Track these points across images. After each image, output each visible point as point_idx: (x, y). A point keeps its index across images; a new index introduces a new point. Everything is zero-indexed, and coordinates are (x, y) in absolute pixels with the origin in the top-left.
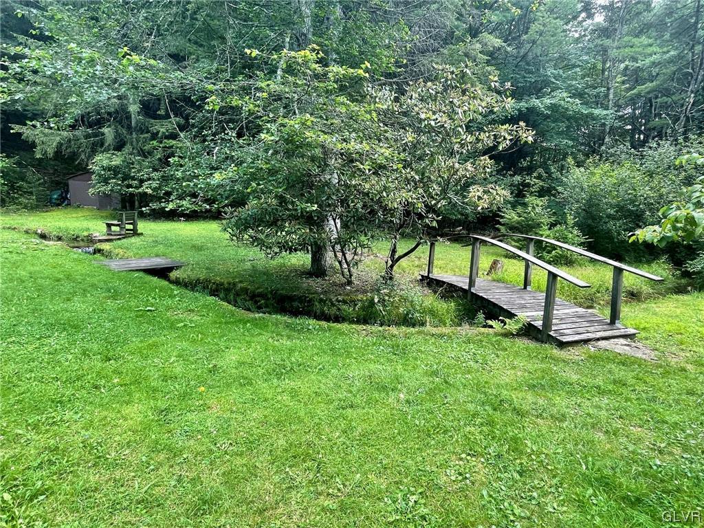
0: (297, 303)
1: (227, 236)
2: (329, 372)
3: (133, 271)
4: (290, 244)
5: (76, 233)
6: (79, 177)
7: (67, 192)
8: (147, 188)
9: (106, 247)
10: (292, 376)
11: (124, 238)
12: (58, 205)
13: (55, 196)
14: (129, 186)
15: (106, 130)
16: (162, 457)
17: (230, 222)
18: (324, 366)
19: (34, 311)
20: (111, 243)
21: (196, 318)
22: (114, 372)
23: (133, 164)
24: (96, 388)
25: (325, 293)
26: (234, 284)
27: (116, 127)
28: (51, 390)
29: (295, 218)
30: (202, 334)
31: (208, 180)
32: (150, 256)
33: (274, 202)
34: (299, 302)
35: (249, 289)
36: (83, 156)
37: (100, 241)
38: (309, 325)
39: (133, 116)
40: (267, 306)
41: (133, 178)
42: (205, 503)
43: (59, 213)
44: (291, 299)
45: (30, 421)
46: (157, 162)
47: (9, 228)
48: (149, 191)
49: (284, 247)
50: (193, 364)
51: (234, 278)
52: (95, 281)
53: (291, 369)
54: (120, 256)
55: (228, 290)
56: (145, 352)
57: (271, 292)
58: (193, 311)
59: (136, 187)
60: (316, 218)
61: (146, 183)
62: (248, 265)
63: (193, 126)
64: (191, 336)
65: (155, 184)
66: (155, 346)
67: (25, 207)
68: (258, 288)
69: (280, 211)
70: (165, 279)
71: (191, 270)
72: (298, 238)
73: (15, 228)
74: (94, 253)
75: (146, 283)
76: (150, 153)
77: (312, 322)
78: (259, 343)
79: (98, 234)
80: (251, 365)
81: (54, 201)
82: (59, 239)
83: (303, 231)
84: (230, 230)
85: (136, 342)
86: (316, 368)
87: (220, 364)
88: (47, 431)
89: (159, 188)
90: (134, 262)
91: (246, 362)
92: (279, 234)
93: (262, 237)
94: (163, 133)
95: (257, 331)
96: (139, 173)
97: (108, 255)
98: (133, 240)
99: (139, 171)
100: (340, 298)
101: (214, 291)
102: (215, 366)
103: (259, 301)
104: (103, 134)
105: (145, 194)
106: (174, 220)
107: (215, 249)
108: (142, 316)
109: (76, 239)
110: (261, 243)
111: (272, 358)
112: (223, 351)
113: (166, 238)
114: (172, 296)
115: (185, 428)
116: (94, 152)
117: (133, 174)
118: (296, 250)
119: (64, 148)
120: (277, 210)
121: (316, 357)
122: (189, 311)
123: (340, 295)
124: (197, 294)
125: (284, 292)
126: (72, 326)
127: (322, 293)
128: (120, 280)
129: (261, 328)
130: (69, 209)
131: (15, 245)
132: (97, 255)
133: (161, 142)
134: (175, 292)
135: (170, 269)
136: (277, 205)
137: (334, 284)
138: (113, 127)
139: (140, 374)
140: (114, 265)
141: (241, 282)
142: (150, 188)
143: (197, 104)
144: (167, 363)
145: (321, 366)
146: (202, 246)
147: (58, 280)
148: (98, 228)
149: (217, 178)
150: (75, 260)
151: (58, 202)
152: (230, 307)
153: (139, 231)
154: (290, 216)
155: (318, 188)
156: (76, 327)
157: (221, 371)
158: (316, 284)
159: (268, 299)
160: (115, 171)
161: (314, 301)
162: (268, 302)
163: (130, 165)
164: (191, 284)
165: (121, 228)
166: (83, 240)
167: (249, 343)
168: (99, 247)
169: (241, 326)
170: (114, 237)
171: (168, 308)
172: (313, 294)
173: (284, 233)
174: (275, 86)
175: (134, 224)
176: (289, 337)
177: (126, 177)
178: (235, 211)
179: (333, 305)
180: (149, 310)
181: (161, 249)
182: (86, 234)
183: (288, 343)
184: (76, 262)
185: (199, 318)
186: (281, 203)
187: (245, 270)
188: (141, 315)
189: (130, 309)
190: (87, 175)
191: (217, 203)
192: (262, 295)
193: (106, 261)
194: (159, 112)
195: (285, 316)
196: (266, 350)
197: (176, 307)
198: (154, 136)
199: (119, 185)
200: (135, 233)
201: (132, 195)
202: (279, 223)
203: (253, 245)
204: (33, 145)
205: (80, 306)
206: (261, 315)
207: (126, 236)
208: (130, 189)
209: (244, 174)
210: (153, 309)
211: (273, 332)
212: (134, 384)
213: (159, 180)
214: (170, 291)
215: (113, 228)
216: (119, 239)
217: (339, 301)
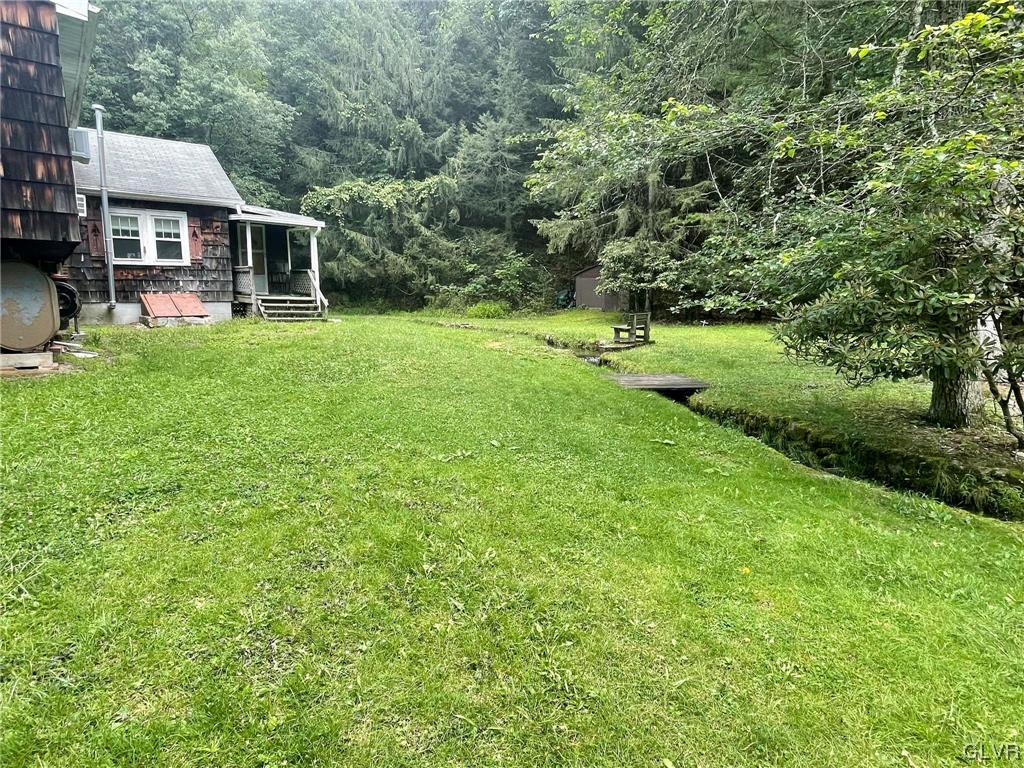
0: (898, 467)
1: (781, 347)
2: (982, 606)
3: (645, 389)
4: (896, 363)
5: (583, 339)
6: (587, 273)
7: (573, 291)
8: (662, 281)
9: (613, 357)
10: (899, 593)
11: (633, 347)
12: (564, 307)
13: (562, 297)
14: (641, 280)
15: (619, 212)
16: (697, 648)
17: (789, 327)
18: (969, 593)
19: (549, 426)
20: (619, 354)
21: (729, 465)
22: (631, 515)
23: (647, 251)
24: (612, 531)
25: (963, 457)
26: (785, 422)
27: (631, 206)
28: (569, 519)
29: (912, 318)
30: (740, 489)
31: (766, 264)
32: (664, 373)
33: (871, 292)
34: (903, 466)
35: (809, 432)
36: (593, 248)
37: (607, 350)
38: (930, 509)
39: (651, 188)
40: (840, 464)
41: (646, 270)
42: (763, 741)
43: (564, 316)
44: (886, 457)
45: (552, 551)
46: (676, 246)
47: (522, 333)
48: (664, 285)
49: (884, 369)
50: (729, 529)
51: (784, 412)
52: (604, 398)
53: (897, 579)
54: (628, 370)
55: (773, 431)
56: (666, 498)
57: (850, 442)
58: (725, 453)
59: (648, 281)
60: (955, 319)
61: (661, 275)
62: (807, 395)
63: (739, 188)
64: (725, 489)
65: (672, 276)
66: (676, 493)
67: (535, 310)
68: (827, 432)
69: (879, 308)
70: (685, 404)
71: (719, 395)
72: (914, 355)
73: (527, 334)
74: (600, 365)
75: (661, 407)
76: (669, 235)
77: (935, 508)
78: (833, 521)
79: (604, 342)
80: (821, 554)
81: (560, 302)
82: (566, 346)
83: (926, 342)
84: (786, 339)
85: (653, 484)
86: (950, 591)
87: (770, 540)
88: (568, 568)
89: (677, 281)
90: (646, 378)
91: (812, 547)
92: (875, 346)
93: (843, 350)
94: (688, 204)
95: (828, 502)
96: (653, 262)
97: (616, 368)
98: (645, 350)
99: (654, 260)
100: (1000, 472)
101: (752, 429)
102: (763, 541)
103: (826, 454)
104: (616, 217)
105: (659, 289)
106: (693, 325)
107: (752, 366)
108: (658, 450)
109: (581, 347)
110: (841, 362)
111: (858, 552)
112: (773, 521)
113: (684, 349)
114: (695, 429)
115: (725, 619)
116: (604, 240)
117: (645, 265)
118: (907, 375)
119: (574, 240)
120: (873, 305)
121: (950, 571)
122: (720, 452)
123: (1000, 465)
124: (729, 431)
125: (873, 445)
126: (583, 450)
127: (956, 456)
128: (630, 399)
129: (833, 498)
130: (574, 311)
131: (528, 351)
132: (603, 368)
133: (684, 219)
134: (700, 424)
135: (691, 391)
136: (874, 298)
137: (985, 442)
138: (627, 206)
139: (662, 527)
140: (624, 380)
141: (796, 420)
142: (666, 281)
143: (751, 153)
144: (695, 520)
145: (962, 591)
146: (734, 362)
147: (568, 394)
148: (605, 334)
149: (785, 259)
150: (582, 372)
151: (564, 303)
152: (781, 456)
153: (651, 339)
154: (898, 315)
155: (963, 264)
156: (587, 451)
157: (771, 551)
158: (942, 440)
159: (843, 453)
160: (625, 261)
161: (936, 468)
162: (842, 457)
163: (643, 252)
164: (718, 414)
165: (631, 335)
166: (588, 348)
167: (816, 519)
168: (606, 357)
169: (800, 489)
170: (623, 346)
171: (692, 445)
172: (936, 455)
173: (884, 345)
174: (893, 96)
175: (645, 329)
176: (887, 524)
177: (639, 269)
178: (798, 309)
179: (981, 481)
180: (667, 444)
181: (677, 363)
182: (592, 341)
183: (886, 532)
184: (582, 373)
185: (735, 466)
186: (882, 294)
187: (802, 402)
188: (659, 448)
189: (644, 439)
190: (595, 269)
191: (780, 297)
192: (831, 445)
193: (613, 375)
194: (684, 178)
195: (879, 485)
196: (846, 536)
197: (702, 444)
198: (675, 211)
199: (629, 279)
200: (646, 340)
201: (643, 291)
202: (877, 328)
203: (825, 362)
204: (547, 240)
205: (591, 428)
206: (832, 476)
207: (635, 345)
208: (642, 284)
209: (829, 251)
210: (672, 442)
211: (856, 509)
212: (655, 538)
213: (677, 269)
214: (691, 421)
215: (622, 334)
216: (628, 348)
217: (999, 478)
